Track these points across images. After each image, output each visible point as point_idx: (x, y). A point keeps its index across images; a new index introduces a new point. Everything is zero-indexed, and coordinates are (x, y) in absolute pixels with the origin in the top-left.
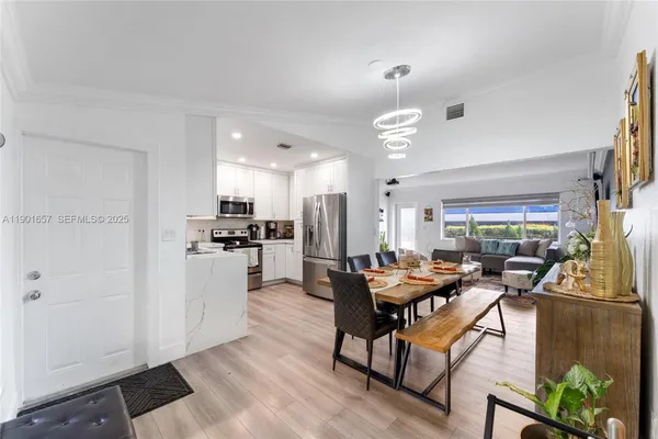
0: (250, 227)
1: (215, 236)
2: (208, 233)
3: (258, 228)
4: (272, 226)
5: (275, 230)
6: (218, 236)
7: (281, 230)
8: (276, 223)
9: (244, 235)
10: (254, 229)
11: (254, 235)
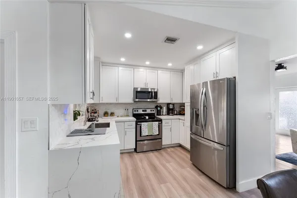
0: (157, 107)
1: (134, 113)
2: (130, 111)
3: (161, 108)
4: (171, 107)
5: (173, 110)
6: (136, 112)
7: (177, 109)
8: (173, 104)
9: (152, 112)
10: (159, 109)
11: (159, 113)
